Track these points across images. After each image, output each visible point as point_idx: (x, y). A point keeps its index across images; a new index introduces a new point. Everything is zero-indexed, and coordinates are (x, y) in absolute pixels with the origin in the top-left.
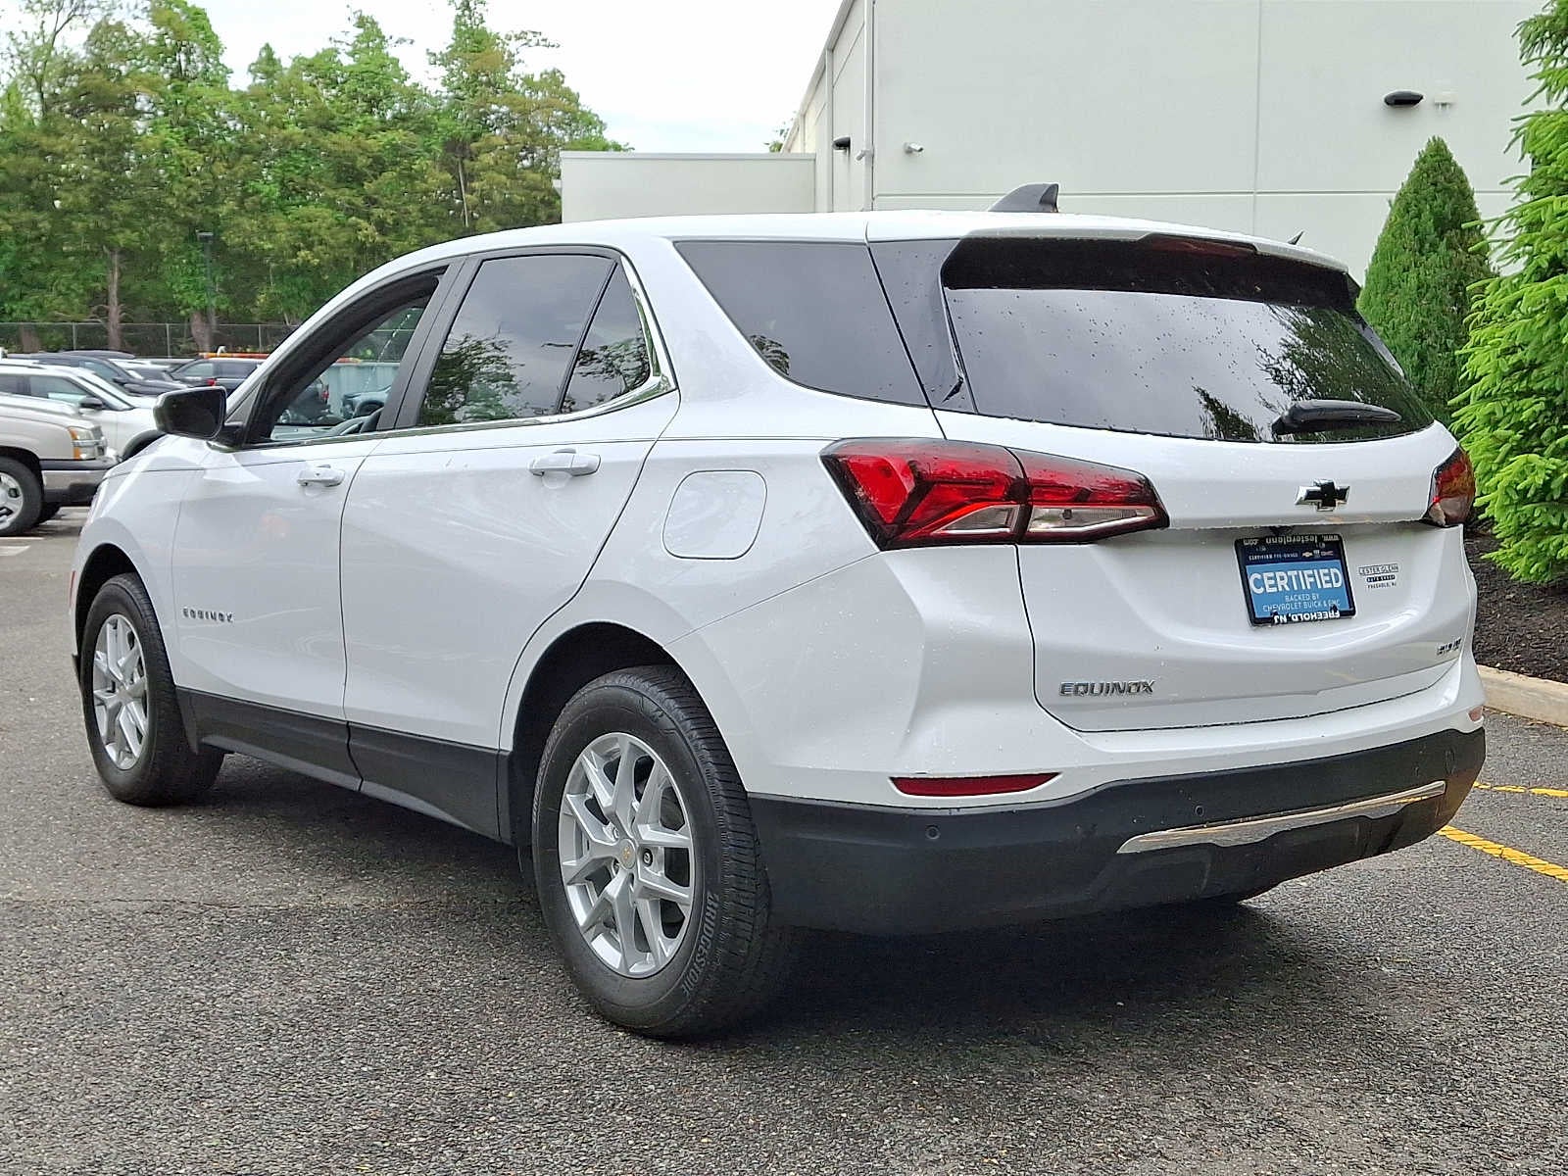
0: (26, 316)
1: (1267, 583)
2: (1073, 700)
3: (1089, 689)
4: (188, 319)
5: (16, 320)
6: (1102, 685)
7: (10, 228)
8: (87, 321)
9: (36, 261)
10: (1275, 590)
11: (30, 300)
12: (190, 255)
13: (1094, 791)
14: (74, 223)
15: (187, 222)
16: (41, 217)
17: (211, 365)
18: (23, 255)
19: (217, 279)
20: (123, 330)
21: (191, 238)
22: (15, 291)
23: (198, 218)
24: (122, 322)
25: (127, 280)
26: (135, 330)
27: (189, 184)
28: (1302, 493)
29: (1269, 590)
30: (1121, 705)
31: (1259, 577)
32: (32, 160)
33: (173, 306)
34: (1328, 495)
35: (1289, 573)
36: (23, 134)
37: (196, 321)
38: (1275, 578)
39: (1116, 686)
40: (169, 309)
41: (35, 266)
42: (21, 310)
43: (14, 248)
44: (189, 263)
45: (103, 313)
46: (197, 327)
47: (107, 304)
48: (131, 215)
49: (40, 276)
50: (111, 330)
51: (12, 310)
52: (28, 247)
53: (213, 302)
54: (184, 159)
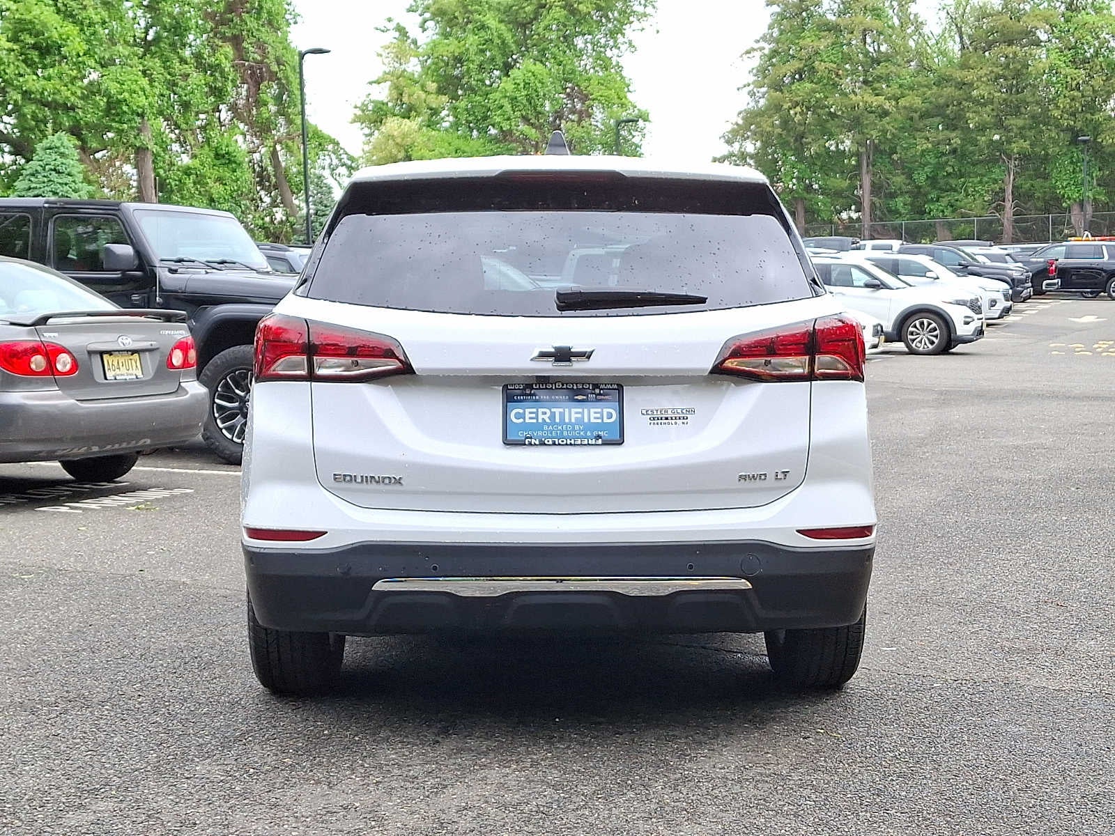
0: (941, 214)
1: (527, 416)
2: (343, 485)
3: (353, 479)
4: (1069, 209)
5: (933, 218)
6: (362, 477)
7: (930, 146)
8: (987, 216)
9: (950, 169)
10: (534, 421)
11: (944, 202)
12: (1073, 157)
13: (351, 546)
14: (979, 138)
15: (1070, 129)
16: (954, 135)
17: (1064, 248)
18: (941, 166)
19: (1094, 175)
20: (1016, 221)
21: (1074, 141)
22: (933, 195)
23: (1079, 125)
24: (1014, 215)
25: (1019, 181)
26: (1026, 221)
27: (1071, 98)
28: (536, 354)
29: (527, 420)
30: (380, 492)
31: (521, 411)
32: (949, 91)
33: (1058, 199)
34: (563, 355)
35: (553, 410)
36: (943, 71)
37: (1076, 210)
38: (537, 413)
39: (372, 477)
40: (1054, 203)
41: (949, 174)
42: (937, 210)
43: (933, 161)
44: (1072, 162)
45: (1000, 209)
46: (1076, 217)
47: (1004, 201)
48: (1023, 128)
49: (953, 182)
50: (1006, 222)
51: (931, 210)
52: (944, 159)
53: (1090, 194)
54: (1069, 77)
